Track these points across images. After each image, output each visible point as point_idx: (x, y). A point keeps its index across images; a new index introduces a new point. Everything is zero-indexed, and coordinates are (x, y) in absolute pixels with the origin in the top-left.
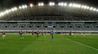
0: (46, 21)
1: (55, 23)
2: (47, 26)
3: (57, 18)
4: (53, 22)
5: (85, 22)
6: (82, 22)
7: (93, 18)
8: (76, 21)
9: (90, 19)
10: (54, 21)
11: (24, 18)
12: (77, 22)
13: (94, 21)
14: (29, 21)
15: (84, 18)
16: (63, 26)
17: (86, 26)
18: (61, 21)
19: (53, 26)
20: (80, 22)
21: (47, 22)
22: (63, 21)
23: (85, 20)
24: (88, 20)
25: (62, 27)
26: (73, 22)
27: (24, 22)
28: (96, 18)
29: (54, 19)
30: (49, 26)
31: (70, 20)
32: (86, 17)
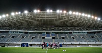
0: (44, 31)
1: (54, 34)
2: (44, 37)
3: (57, 29)
4: (52, 33)
5: (88, 32)
6: (85, 32)
7: (95, 27)
8: (77, 31)
9: (92, 29)
10: (53, 31)
11: (19, 27)
12: (79, 33)
13: (97, 31)
14: (23, 31)
15: (85, 28)
16: (64, 37)
17: (91, 36)
18: (62, 31)
19: (52, 37)
20: (83, 32)
21: (45, 33)
22: (64, 32)
23: (87, 30)
24: (90, 30)
25: (62, 38)
26: (75, 33)
27: (17, 32)
28: (99, 28)
29: (53, 30)
30: (47, 37)
31: (71, 31)
32: (88, 27)
